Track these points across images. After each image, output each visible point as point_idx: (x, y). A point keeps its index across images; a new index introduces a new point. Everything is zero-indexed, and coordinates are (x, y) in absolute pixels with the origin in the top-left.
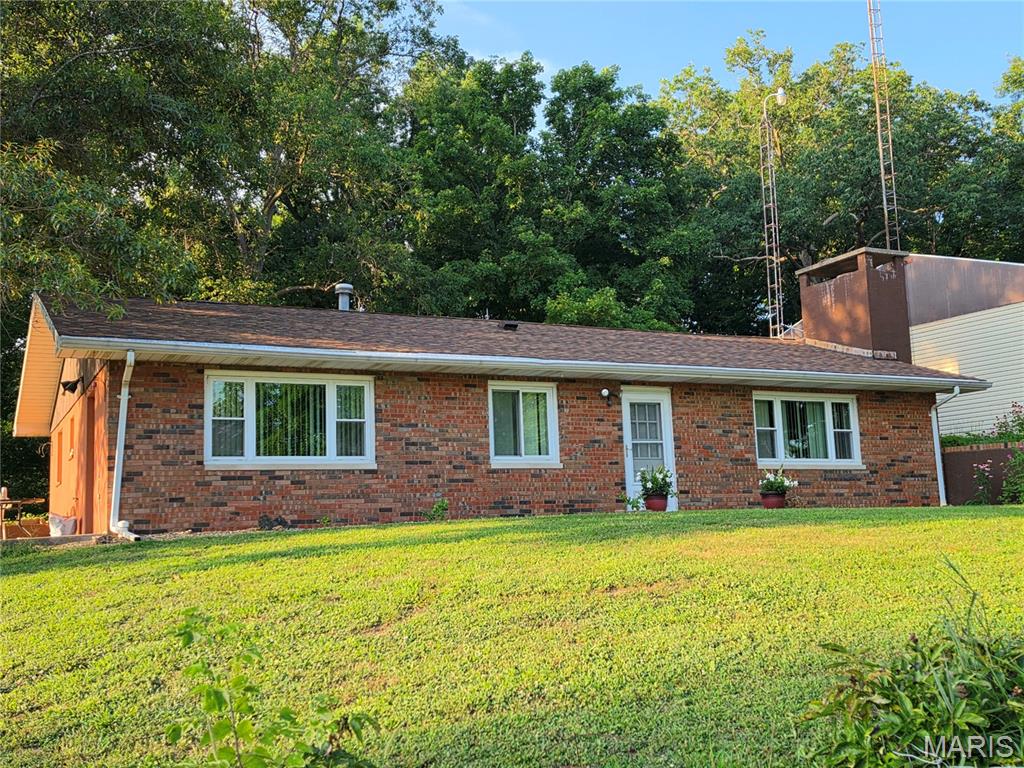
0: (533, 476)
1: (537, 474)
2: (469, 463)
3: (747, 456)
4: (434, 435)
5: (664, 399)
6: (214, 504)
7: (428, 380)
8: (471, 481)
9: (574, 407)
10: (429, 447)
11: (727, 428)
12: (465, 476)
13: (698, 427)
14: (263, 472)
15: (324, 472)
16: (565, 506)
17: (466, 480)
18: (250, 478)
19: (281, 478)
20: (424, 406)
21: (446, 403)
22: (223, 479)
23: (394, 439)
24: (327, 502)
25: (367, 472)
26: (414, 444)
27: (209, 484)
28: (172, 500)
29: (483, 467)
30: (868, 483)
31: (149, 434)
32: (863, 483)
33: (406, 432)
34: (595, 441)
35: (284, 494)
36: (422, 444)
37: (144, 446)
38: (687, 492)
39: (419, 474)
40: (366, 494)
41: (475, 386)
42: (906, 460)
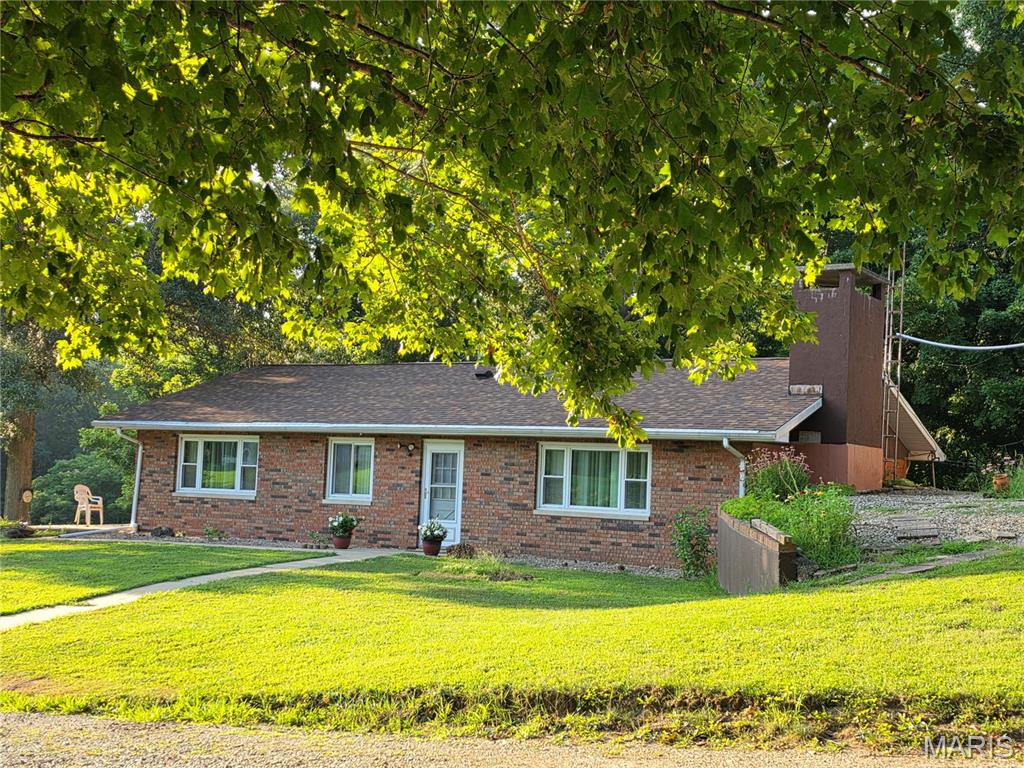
2: (309, 498)
3: (525, 502)
6: (176, 517)
7: (288, 438)
8: (310, 511)
9: (385, 457)
10: (287, 486)
11: (508, 476)
12: (305, 508)
13: (482, 474)
14: (199, 499)
17: (306, 511)
18: (192, 502)
19: (207, 503)
20: (285, 457)
21: (298, 454)
22: (181, 501)
23: (267, 480)
24: (228, 520)
25: (250, 501)
26: (277, 484)
27: (174, 504)
28: (159, 513)
29: (318, 502)
30: (650, 535)
31: (151, 474)
32: (645, 534)
34: (398, 485)
35: (208, 513)
36: (282, 484)
37: (148, 480)
38: (467, 531)
40: (248, 516)
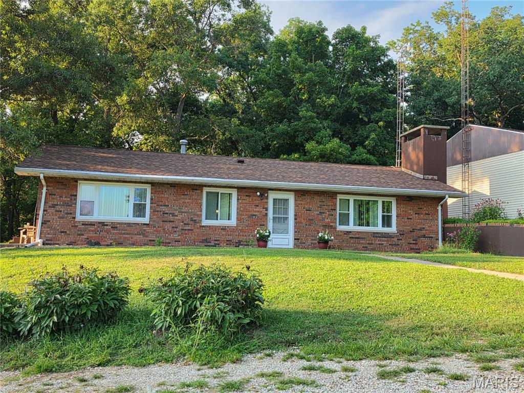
0: (222, 229)
1: (224, 228)
2: (192, 222)
3: (331, 224)
4: (176, 210)
5: (291, 197)
7: (175, 187)
8: (192, 230)
9: (244, 200)
10: (173, 215)
11: (322, 211)
12: (189, 228)
13: (306, 210)
14: (99, 223)
15: (125, 224)
16: (236, 243)
17: (189, 230)
18: (94, 225)
19: (107, 225)
20: (172, 197)
21: (182, 196)
22: (83, 224)
23: (158, 211)
26: (167, 214)
27: (77, 226)
28: (62, 232)
29: (198, 224)
30: (398, 239)
31: (54, 206)
32: (395, 239)
33: (163, 208)
34: (254, 215)
35: (108, 232)
38: (298, 239)
39: (168, 226)
40: (144, 234)
41: (197, 190)
42: (421, 230)
